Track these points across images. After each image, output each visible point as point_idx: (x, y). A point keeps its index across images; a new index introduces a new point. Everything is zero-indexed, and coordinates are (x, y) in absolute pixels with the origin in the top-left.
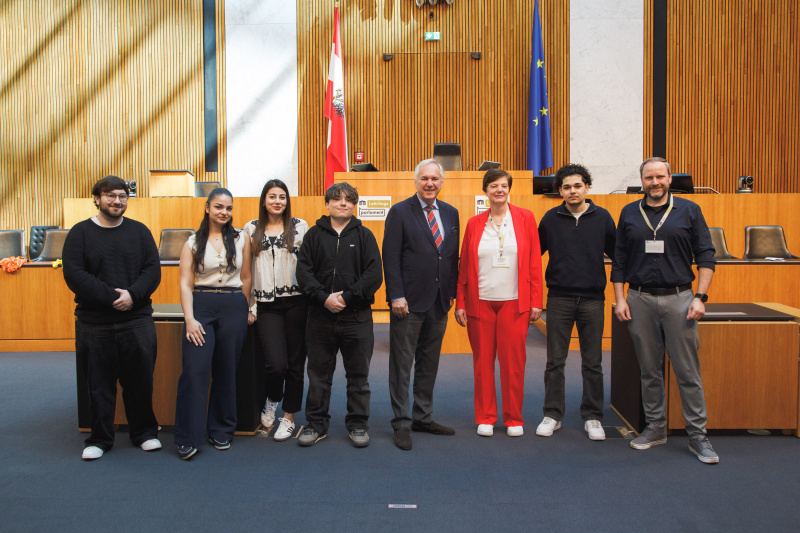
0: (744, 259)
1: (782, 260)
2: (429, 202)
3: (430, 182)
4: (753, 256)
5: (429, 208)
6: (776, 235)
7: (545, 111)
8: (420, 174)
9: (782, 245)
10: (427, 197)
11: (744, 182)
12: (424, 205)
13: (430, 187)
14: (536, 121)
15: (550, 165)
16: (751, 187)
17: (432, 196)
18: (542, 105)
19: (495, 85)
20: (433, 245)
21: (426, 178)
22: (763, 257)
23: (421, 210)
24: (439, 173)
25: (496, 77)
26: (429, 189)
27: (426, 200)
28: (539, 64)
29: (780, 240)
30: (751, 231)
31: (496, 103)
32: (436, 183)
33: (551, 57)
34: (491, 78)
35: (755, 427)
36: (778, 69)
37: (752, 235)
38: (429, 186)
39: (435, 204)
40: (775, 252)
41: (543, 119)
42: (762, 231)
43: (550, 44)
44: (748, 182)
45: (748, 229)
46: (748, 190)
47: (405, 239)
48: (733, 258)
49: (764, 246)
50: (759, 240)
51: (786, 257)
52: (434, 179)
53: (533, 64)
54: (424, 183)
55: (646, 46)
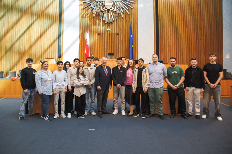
3: (104, 62)
5: (104, 67)
7: (133, 46)
8: (102, 60)
12: (103, 67)
14: (131, 48)
15: (134, 58)
18: (132, 45)
19: (122, 40)
21: (103, 61)
23: (103, 68)
26: (104, 63)
27: (104, 66)
28: (132, 36)
31: (122, 44)
32: (106, 62)
33: (134, 35)
34: (121, 39)
39: (106, 66)
41: (132, 48)
43: (134, 32)
47: (100, 74)
52: (105, 61)
53: (130, 36)
54: (103, 62)
55: (154, 33)
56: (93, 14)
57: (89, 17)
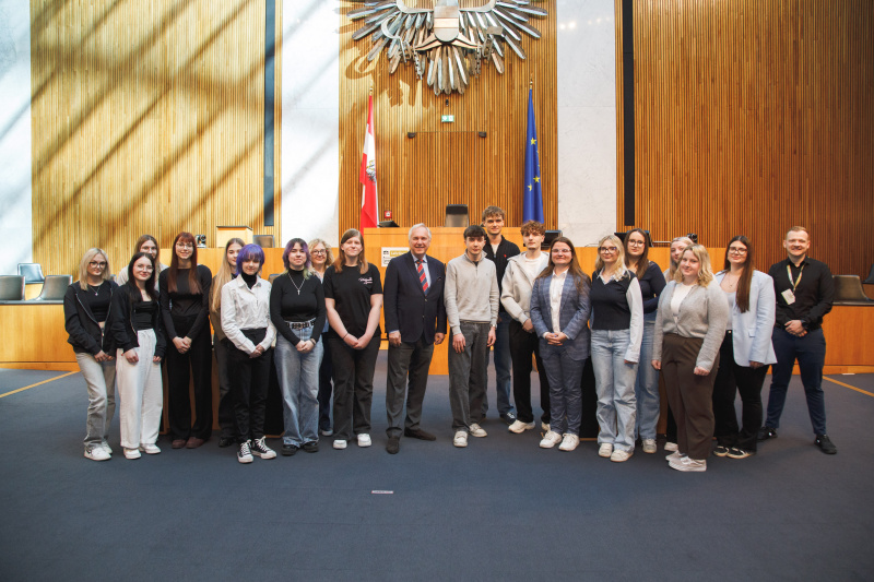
2: (419, 256)
3: (420, 241)
5: (420, 261)
7: (537, 179)
8: (413, 234)
10: (418, 253)
12: (415, 259)
14: (530, 187)
17: (422, 252)
18: (535, 174)
19: (499, 157)
20: (421, 289)
21: (417, 238)
23: (413, 263)
25: (499, 150)
26: (419, 246)
27: (418, 256)
28: (533, 141)
32: (425, 242)
33: (542, 136)
34: (495, 152)
36: (720, 149)
38: (419, 244)
39: (424, 258)
41: (536, 185)
43: (542, 126)
47: (399, 285)
52: (423, 238)
53: (528, 142)
54: (415, 242)
55: (618, 129)
56: (389, 60)
57: (374, 73)
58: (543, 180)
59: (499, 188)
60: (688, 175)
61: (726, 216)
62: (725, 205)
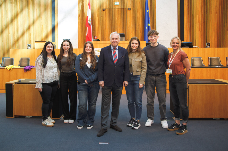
0: (208, 66)
1: (220, 67)
3: (115, 40)
4: (211, 66)
5: (115, 49)
6: (218, 59)
7: (149, 25)
8: (111, 37)
9: (219, 62)
10: (114, 45)
11: (207, 44)
12: (112, 48)
13: (115, 42)
14: (147, 27)
16: (209, 46)
17: (116, 45)
18: (148, 23)
19: (135, 17)
21: (113, 39)
22: (214, 66)
23: (111, 50)
24: (118, 37)
25: (135, 15)
29: (219, 61)
30: (210, 58)
31: (135, 22)
32: (117, 40)
33: (151, 9)
34: (133, 15)
35: (215, 117)
36: (216, 13)
37: (211, 60)
39: (117, 48)
40: (217, 64)
41: (148, 27)
42: (214, 58)
43: (150, 6)
44: (209, 45)
45: (209, 58)
46: (209, 47)
48: (205, 66)
49: (214, 63)
50: (213, 61)
51: (221, 66)
52: (116, 39)
53: (146, 11)
54: (113, 40)
58: (151, 25)
59: (135, 28)
60: (204, 22)
61: (218, 37)
62: (218, 33)
